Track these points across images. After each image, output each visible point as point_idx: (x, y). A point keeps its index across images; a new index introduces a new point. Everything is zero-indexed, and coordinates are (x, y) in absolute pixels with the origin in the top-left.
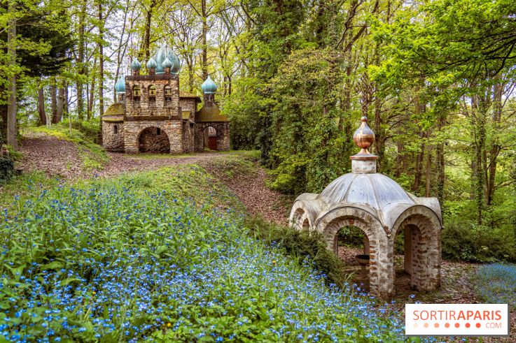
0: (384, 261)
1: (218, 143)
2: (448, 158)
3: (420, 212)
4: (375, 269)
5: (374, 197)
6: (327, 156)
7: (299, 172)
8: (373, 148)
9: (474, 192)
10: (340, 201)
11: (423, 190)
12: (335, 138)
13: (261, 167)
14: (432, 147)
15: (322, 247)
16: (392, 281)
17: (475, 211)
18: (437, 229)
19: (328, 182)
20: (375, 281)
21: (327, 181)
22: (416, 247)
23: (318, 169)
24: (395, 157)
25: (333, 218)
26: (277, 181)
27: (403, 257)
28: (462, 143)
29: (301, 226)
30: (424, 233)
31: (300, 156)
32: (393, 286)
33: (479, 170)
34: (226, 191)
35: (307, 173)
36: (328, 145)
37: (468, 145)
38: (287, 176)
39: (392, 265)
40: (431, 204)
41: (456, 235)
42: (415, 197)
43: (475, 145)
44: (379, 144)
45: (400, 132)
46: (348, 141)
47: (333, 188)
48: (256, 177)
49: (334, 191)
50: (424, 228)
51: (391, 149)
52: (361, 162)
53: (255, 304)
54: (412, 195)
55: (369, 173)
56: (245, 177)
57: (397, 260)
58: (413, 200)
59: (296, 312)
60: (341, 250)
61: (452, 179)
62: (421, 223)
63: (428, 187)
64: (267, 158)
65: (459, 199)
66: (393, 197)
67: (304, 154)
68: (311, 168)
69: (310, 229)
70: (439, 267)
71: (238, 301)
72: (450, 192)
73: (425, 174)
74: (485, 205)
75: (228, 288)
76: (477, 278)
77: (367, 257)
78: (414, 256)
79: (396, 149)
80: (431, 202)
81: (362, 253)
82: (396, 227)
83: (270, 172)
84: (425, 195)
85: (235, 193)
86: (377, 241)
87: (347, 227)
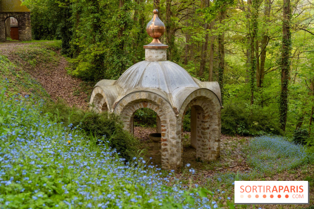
0: (173, 138)
1: (20, 33)
2: (228, 47)
3: (203, 94)
4: (166, 145)
5: (165, 82)
6: (123, 45)
7: (98, 60)
8: (165, 39)
9: (248, 77)
10: (135, 86)
11: (207, 75)
12: (131, 29)
13: (63, 56)
14: (214, 37)
15: (119, 127)
16: (179, 154)
17: (248, 93)
18: (217, 108)
19: (125, 69)
20: (165, 155)
21: (123, 68)
22: (201, 125)
23: (115, 57)
24: (183, 47)
25: (129, 101)
26: (77, 69)
27: (189, 133)
28: (240, 34)
29: (100, 110)
30: (207, 112)
31: (98, 46)
32: (181, 158)
33: (252, 58)
34: (29, 79)
35: (105, 61)
36: (124, 35)
37: (245, 36)
38: (87, 64)
39: (180, 141)
40: (213, 87)
41: (233, 113)
42: (200, 81)
43: (250, 36)
44: (169, 35)
45: (188, 24)
46: (143, 32)
47: (128, 74)
48: (58, 65)
49: (130, 77)
50: (207, 108)
51: (180, 39)
52: (154, 51)
53: (52, 180)
54: (197, 80)
55: (161, 60)
56: (48, 65)
57: (184, 136)
58: (198, 84)
59: (89, 185)
60: (137, 130)
61: (231, 65)
62: (204, 104)
63: (211, 73)
64: (68, 48)
65: (236, 83)
66: (181, 82)
67: (103, 43)
68: (109, 56)
69: (109, 112)
70: (219, 141)
71: (35, 178)
72: (229, 76)
73: (208, 61)
74: (256, 87)
75: (26, 167)
76: (250, 149)
77: (159, 135)
78: (199, 132)
79: (185, 40)
80: (212, 86)
81: (155, 132)
82: (184, 108)
83: (71, 61)
84: (208, 80)
85: (38, 80)
86: (168, 120)
87: (142, 109)
